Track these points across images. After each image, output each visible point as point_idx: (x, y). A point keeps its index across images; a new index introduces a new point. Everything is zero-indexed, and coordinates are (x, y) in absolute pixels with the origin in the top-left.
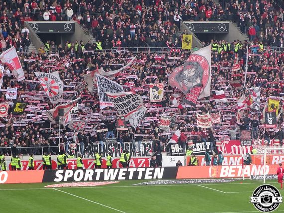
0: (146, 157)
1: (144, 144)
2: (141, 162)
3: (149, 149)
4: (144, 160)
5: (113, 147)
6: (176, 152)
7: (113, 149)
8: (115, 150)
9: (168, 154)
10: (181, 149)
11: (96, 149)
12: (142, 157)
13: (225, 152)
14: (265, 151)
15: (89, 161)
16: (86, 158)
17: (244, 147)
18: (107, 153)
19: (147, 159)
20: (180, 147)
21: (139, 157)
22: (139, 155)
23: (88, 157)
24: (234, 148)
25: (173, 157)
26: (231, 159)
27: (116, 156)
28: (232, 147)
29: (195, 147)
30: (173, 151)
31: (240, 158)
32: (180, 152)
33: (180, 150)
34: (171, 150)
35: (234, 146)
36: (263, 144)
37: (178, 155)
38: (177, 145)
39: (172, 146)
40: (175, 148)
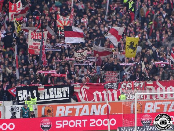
6: (24, 100)
9: (14, 102)
10: (30, 95)
13: (85, 99)
14: (136, 97)
17: (109, 92)
20: (28, 94)
24: (97, 95)
25: (20, 106)
26: (94, 107)
28: (94, 94)
29: (48, 93)
30: (20, 99)
31: (105, 106)
34: (18, 97)
35: (97, 92)
36: (133, 88)
38: (25, 91)
39: (19, 93)
40: (23, 95)
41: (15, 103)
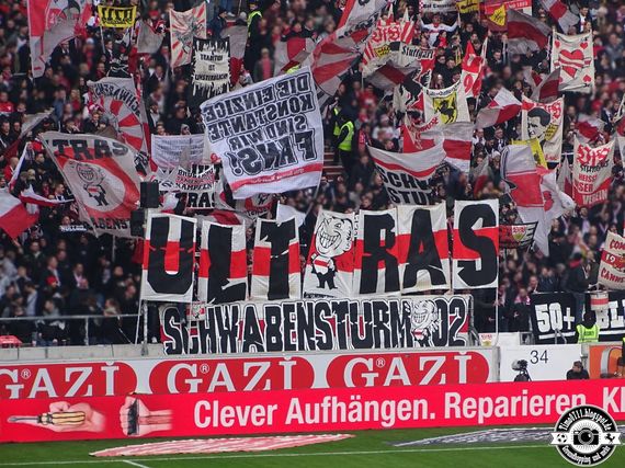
0: (447, 348)
1: (441, 304)
2: (429, 365)
3: (459, 322)
4: (441, 360)
5: (334, 315)
6: (551, 331)
7: (332, 321)
8: (341, 327)
9: (524, 337)
10: (569, 319)
11: (274, 322)
12: (432, 348)
15: (247, 366)
16: (239, 354)
18: (310, 334)
19: (450, 356)
20: (564, 314)
21: (425, 349)
22: (424, 342)
23: (246, 349)
25: (541, 348)
27: (343, 345)
29: (621, 311)
30: (543, 328)
32: (565, 329)
33: (565, 324)
34: (535, 322)
37: (560, 341)
38: (556, 307)
39: (540, 309)
40: (550, 316)
41: (527, 340)
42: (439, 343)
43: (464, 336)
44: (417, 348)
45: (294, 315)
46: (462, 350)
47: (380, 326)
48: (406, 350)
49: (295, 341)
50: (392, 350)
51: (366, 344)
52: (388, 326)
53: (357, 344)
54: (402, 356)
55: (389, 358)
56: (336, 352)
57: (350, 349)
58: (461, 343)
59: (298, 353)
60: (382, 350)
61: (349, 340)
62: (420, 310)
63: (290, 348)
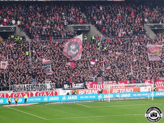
0: (52, 91)
1: (51, 85)
2: (49, 93)
3: (53, 87)
4: (51, 92)
5: (36, 86)
8: (37, 88)
10: (69, 86)
11: (28, 87)
12: (50, 91)
13: (90, 88)
14: (109, 87)
16: (23, 92)
17: (99, 85)
18: (33, 89)
19: (52, 92)
24: (94, 86)
25: (65, 91)
26: (93, 91)
27: (37, 90)
30: (65, 88)
31: (97, 90)
32: (68, 88)
34: (64, 87)
35: (94, 84)
36: (108, 83)
37: (67, 89)
39: (64, 85)
40: (66, 86)
42: (51, 90)
43: (54, 89)
44: (48, 91)
45: (30, 86)
46: (54, 91)
47: (42, 88)
48: (46, 91)
49: (31, 90)
50: (44, 91)
51: (41, 90)
52: (43, 88)
53: (39, 90)
54: (46, 92)
55: (44, 92)
56: (36, 91)
57: (38, 91)
58: (54, 90)
59: (31, 92)
60: (43, 91)
61: (38, 90)
62: (48, 85)
63: (30, 91)
